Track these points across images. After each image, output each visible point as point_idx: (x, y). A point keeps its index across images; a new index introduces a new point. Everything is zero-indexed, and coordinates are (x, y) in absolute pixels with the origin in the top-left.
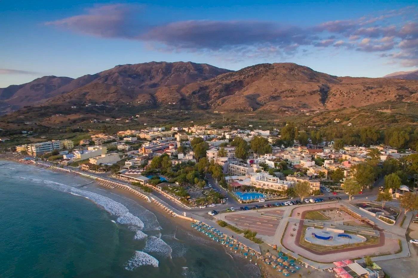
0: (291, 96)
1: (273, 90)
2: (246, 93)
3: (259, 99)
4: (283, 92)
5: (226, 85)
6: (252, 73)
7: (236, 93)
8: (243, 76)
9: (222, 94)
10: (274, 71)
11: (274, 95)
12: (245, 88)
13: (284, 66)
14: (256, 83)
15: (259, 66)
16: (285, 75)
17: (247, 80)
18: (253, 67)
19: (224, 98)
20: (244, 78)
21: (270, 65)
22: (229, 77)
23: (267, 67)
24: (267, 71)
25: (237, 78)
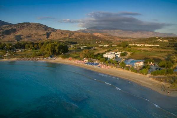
0: (36, 36)
1: (29, 33)
2: (16, 34)
3: (22, 37)
4: (33, 34)
5: (6, 30)
6: (21, 26)
7: (12, 34)
8: (16, 27)
9: (4, 34)
10: (31, 26)
11: (29, 35)
12: (16, 32)
13: (35, 24)
14: (22, 30)
15: (24, 23)
16: (35, 28)
17: (18, 29)
18: (22, 24)
19: (4, 36)
20: (17, 28)
21: (29, 23)
22: (9, 27)
23: (28, 24)
24: (28, 26)
25: (13, 27)
